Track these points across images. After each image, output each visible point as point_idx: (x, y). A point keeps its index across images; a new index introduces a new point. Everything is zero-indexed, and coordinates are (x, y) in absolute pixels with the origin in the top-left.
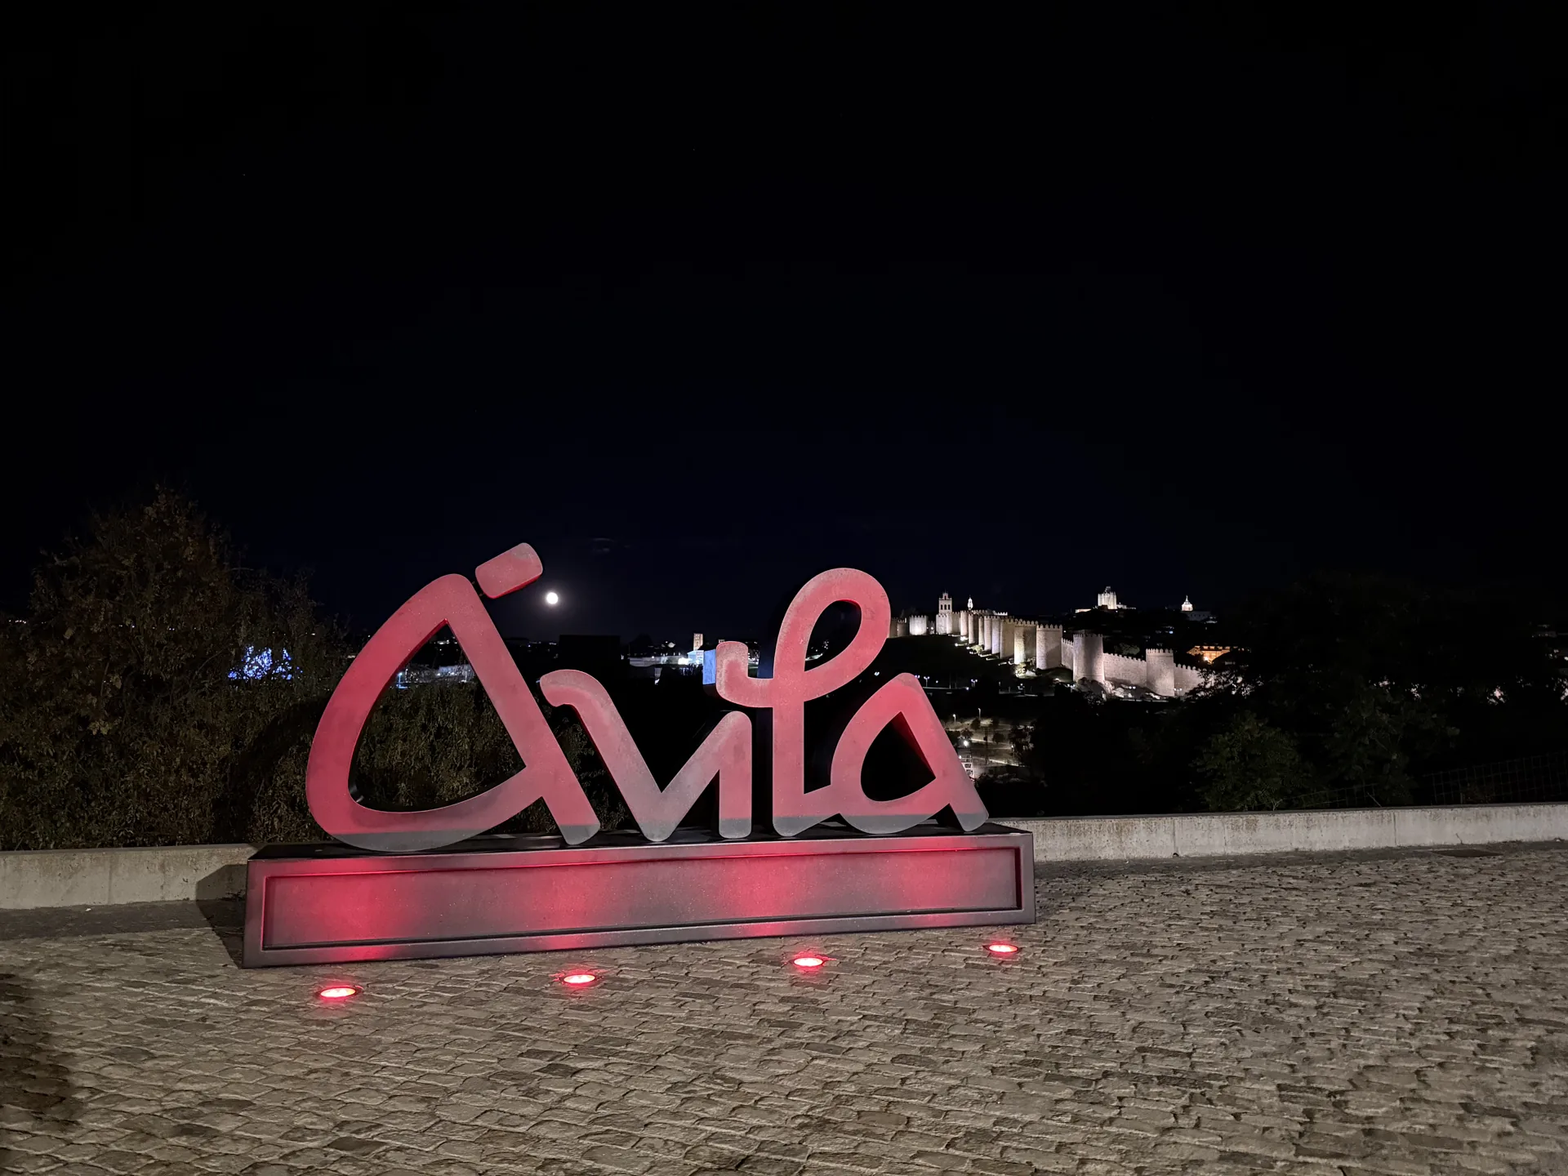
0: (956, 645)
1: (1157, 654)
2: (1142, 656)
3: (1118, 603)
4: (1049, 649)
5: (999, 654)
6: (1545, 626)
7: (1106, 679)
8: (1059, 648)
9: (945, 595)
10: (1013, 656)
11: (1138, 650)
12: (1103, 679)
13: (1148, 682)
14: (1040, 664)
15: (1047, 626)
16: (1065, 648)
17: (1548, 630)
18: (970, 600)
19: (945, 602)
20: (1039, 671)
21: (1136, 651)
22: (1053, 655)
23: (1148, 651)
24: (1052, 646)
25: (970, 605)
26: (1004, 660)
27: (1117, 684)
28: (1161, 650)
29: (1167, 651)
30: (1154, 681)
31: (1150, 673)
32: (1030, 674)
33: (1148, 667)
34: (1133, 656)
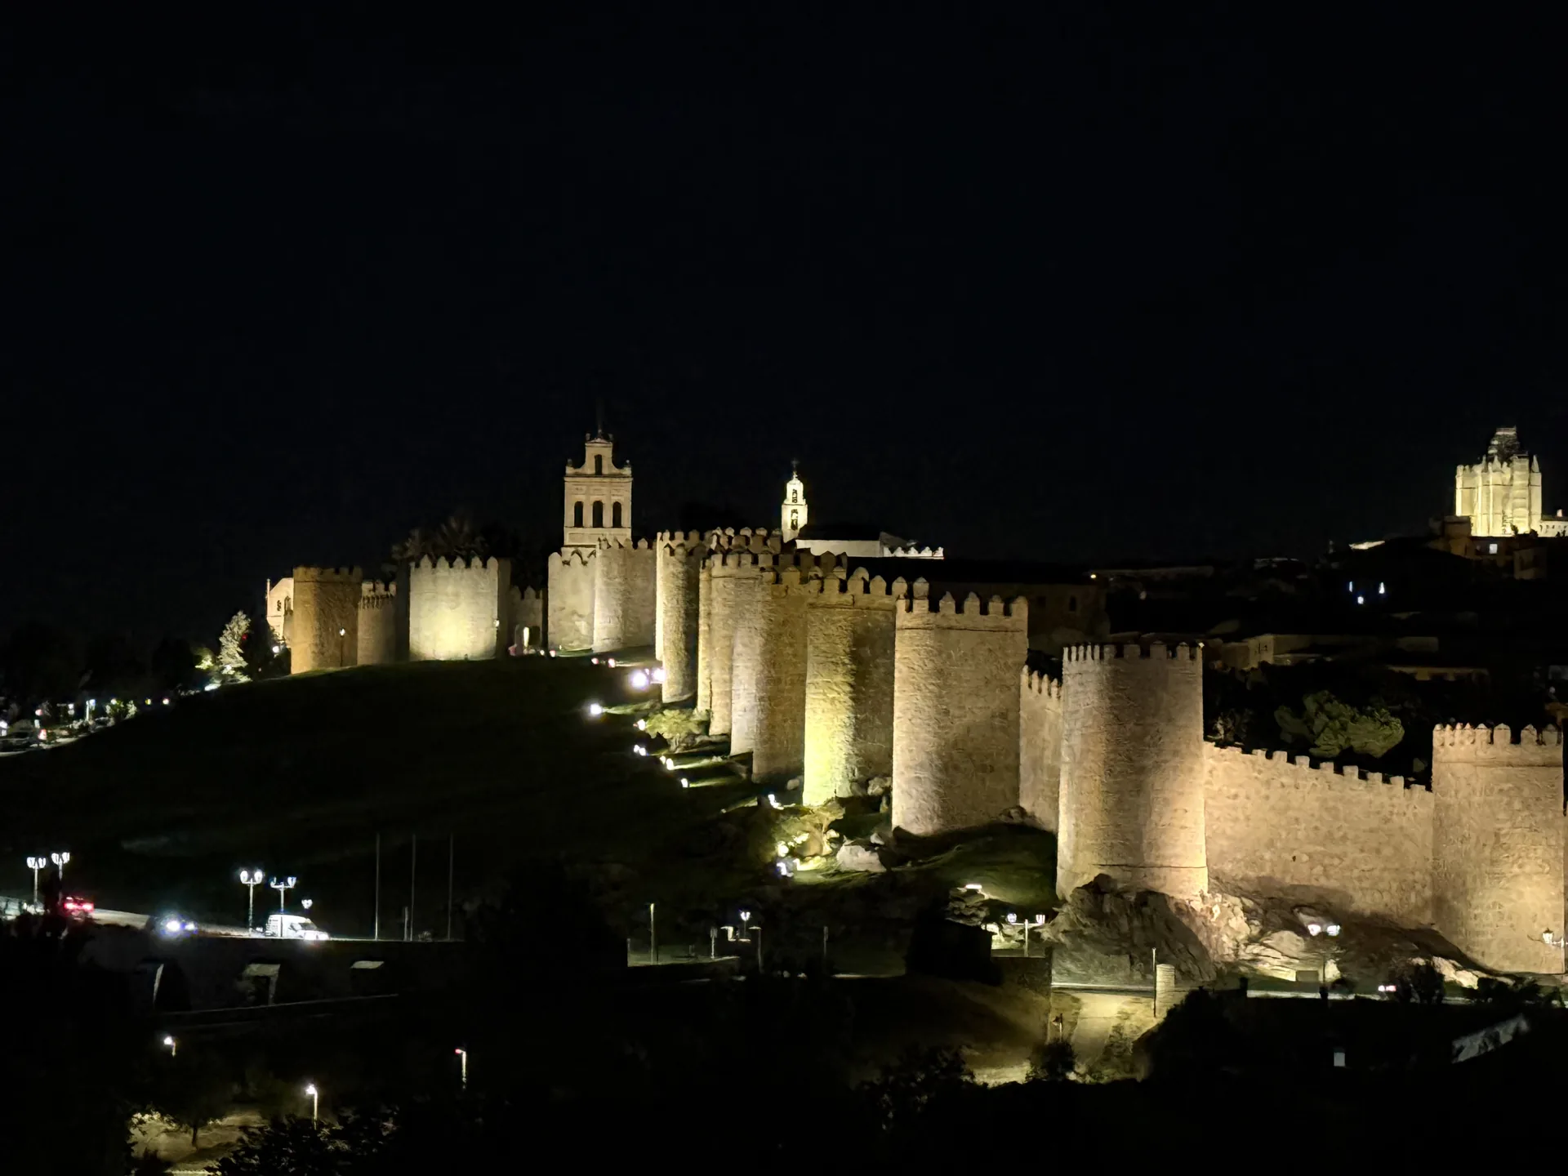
0: (596, 710)
1: (1485, 753)
3: (1548, 509)
4: (957, 728)
5: (746, 758)
7: (1220, 883)
8: (1009, 721)
9: (598, 449)
10: (799, 771)
11: (1397, 732)
12: (1203, 883)
13: (1439, 903)
14: (910, 810)
15: (947, 604)
18: (795, 486)
19: (598, 483)
20: (902, 846)
23: (1442, 736)
24: (976, 711)
25: (795, 510)
26: (759, 789)
27: (1277, 909)
28: (1503, 732)
29: (1529, 733)
30: (1463, 893)
31: (1449, 855)
32: (856, 858)
33: (1441, 824)
34: (1367, 764)
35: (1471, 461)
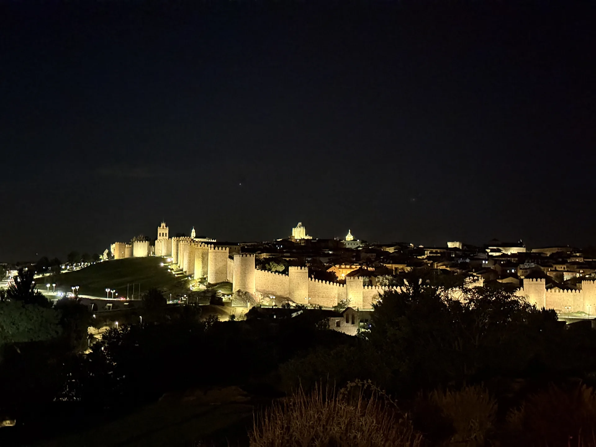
0: (162, 265)
1: (296, 271)
2: (285, 272)
3: (306, 235)
4: (218, 267)
5: (186, 272)
6: (578, 254)
7: (257, 290)
8: (226, 266)
9: (163, 224)
10: (194, 274)
11: (284, 268)
12: (254, 290)
13: (290, 293)
14: (211, 280)
15: (216, 248)
16: (230, 266)
17: (579, 257)
19: (163, 230)
20: (209, 285)
21: (281, 268)
22: (221, 271)
23: (290, 268)
24: (221, 265)
25: (193, 234)
26: (188, 276)
27: (266, 294)
28: (300, 268)
30: (293, 292)
31: (291, 286)
32: (202, 287)
33: (290, 282)
34: (279, 273)
35: (295, 227)
